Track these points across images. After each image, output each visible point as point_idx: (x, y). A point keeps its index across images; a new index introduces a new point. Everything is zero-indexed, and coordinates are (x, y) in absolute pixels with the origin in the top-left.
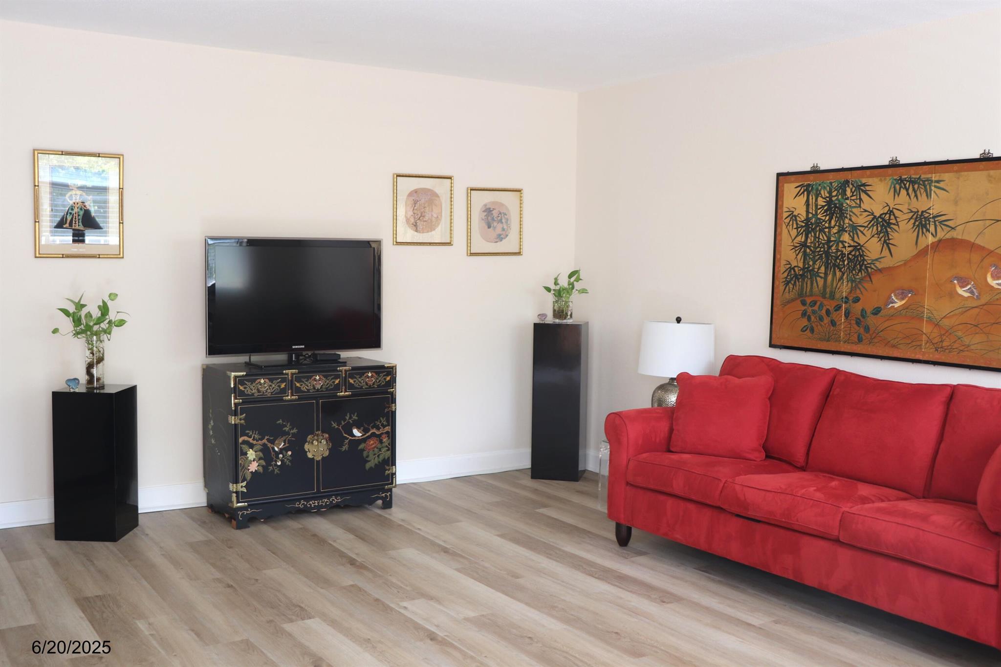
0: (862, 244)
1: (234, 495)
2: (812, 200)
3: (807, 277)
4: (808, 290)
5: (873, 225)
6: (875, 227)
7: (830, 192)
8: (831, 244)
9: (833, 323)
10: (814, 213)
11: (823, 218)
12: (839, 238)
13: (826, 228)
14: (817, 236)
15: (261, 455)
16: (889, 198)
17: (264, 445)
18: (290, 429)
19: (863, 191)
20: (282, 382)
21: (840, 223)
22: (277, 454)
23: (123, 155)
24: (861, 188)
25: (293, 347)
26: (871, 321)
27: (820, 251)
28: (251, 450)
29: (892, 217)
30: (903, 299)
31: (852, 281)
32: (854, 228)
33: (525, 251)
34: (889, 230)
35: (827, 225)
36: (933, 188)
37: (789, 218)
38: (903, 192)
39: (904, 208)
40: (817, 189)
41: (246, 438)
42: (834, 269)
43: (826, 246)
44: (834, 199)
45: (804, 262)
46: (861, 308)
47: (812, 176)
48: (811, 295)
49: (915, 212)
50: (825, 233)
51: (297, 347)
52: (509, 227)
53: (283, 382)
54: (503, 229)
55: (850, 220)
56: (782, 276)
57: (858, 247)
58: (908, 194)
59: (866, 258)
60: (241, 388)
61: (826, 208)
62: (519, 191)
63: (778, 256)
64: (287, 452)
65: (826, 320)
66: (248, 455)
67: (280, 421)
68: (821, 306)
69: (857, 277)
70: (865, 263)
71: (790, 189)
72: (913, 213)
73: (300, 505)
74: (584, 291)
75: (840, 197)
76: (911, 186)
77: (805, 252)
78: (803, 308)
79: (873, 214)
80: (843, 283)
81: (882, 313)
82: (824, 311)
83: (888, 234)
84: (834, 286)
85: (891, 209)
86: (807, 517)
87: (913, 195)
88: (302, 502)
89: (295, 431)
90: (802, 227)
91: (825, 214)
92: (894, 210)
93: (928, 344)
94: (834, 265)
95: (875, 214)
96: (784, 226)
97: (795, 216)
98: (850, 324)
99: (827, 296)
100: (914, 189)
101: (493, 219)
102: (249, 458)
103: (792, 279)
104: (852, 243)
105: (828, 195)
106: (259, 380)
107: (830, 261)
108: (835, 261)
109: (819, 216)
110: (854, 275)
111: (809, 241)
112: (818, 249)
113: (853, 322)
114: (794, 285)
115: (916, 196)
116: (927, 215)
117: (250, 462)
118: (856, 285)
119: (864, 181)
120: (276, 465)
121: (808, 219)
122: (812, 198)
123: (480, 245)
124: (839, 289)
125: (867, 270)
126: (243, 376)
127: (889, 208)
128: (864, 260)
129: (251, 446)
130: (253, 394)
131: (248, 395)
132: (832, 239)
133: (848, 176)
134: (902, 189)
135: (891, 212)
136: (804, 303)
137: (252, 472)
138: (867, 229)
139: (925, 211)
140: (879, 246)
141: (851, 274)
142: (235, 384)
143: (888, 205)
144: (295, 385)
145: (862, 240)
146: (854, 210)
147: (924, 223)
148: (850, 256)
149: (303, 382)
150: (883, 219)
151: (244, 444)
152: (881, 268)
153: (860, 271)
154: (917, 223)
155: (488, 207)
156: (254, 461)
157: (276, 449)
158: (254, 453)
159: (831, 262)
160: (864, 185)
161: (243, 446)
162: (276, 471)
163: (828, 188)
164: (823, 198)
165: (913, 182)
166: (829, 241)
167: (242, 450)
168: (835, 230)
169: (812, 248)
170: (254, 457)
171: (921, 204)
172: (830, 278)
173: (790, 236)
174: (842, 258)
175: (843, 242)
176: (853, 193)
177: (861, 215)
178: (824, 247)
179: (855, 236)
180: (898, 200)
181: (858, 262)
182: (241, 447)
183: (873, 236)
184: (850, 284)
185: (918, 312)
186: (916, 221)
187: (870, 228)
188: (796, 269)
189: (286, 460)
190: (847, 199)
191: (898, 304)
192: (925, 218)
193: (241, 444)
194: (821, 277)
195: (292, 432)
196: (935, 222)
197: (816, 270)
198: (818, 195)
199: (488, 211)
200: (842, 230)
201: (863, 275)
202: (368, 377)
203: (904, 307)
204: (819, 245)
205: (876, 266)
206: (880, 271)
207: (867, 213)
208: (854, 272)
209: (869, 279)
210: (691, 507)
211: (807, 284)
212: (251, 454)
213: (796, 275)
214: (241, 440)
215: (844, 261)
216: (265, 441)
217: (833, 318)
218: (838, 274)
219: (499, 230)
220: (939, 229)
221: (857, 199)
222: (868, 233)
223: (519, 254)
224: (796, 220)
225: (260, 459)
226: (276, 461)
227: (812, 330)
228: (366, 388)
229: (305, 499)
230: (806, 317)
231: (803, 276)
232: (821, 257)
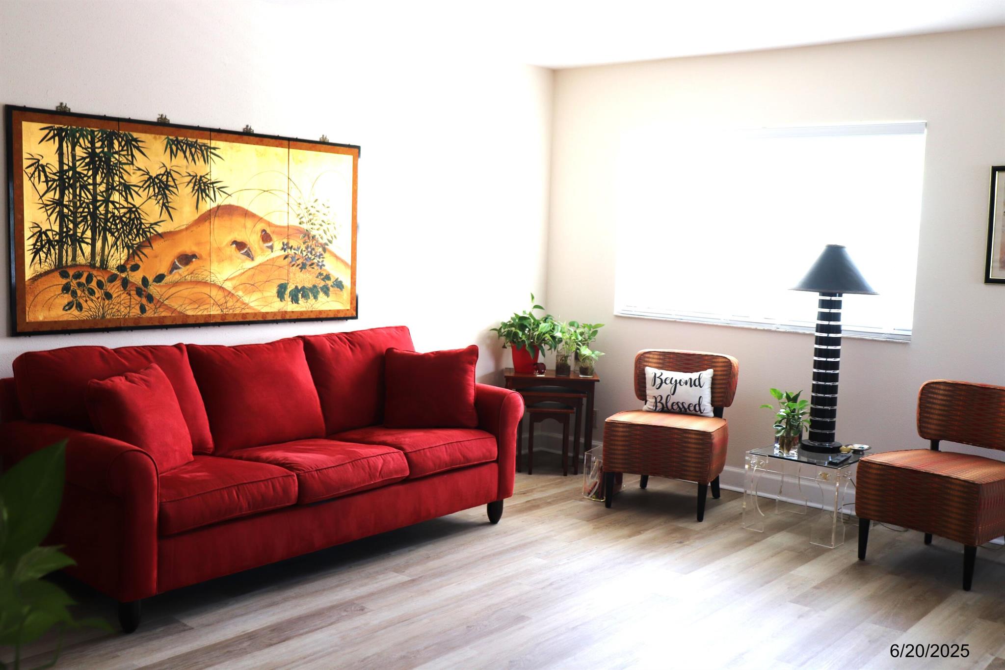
0: (137, 206)
2: (67, 148)
3: (67, 243)
4: (70, 258)
5: (149, 186)
6: (151, 189)
7: (93, 143)
8: (98, 204)
9: (108, 296)
10: (71, 164)
11: (85, 172)
12: (110, 196)
13: (89, 184)
14: (78, 193)
16: (165, 158)
19: (135, 146)
21: (108, 180)
24: (131, 144)
26: (154, 289)
27: (83, 212)
29: (170, 179)
30: (186, 264)
31: (128, 248)
32: (127, 188)
34: (167, 192)
35: (90, 181)
36: (209, 153)
37: (34, 168)
38: (180, 154)
39: (183, 171)
40: (74, 137)
42: (105, 235)
43: (91, 206)
44: (98, 151)
45: (61, 225)
46: (142, 277)
48: (75, 265)
49: (194, 177)
50: (88, 190)
55: (121, 177)
56: (28, 243)
57: (132, 210)
58: (185, 157)
59: (143, 221)
61: (87, 160)
65: (99, 293)
68: (89, 279)
69: (135, 242)
70: (143, 227)
71: (32, 131)
72: (192, 177)
75: (106, 150)
76: (188, 149)
77: (61, 214)
78: (64, 281)
79: (148, 173)
80: (117, 250)
81: (166, 281)
82: (94, 284)
83: (166, 197)
84: (106, 252)
85: (168, 170)
87: (190, 159)
90: (53, 181)
91: (87, 167)
92: (172, 172)
93: (214, 307)
94: (104, 229)
95: (151, 174)
98: (130, 295)
99: (98, 264)
100: (191, 152)
103: (42, 246)
104: (126, 205)
105: (89, 145)
107: (97, 224)
108: (105, 224)
109: (78, 170)
110: (130, 240)
111: (66, 198)
112: (81, 210)
113: (133, 293)
114: (49, 253)
115: (194, 159)
116: (205, 180)
118: (135, 251)
119: (135, 135)
121: (62, 172)
122: (67, 147)
124: (112, 256)
125: (146, 235)
127: (167, 169)
128: (141, 223)
132: (99, 198)
133: (116, 126)
134: (179, 151)
135: (168, 174)
136: (64, 275)
138: (142, 189)
139: (204, 176)
140: (158, 208)
141: (126, 239)
143: (164, 166)
145: (137, 201)
146: (126, 167)
147: (203, 187)
148: (124, 219)
150: (161, 181)
152: (162, 233)
153: (137, 235)
154: (196, 188)
159: (100, 225)
160: (136, 140)
163: (89, 137)
164: (83, 148)
165: (190, 145)
166: (95, 200)
168: (102, 188)
169: (72, 208)
171: (200, 168)
172: (99, 244)
173: (33, 191)
174: (114, 220)
175: (113, 203)
176: (123, 147)
177: (134, 173)
178: (89, 209)
179: (129, 196)
180: (175, 162)
181: (134, 226)
183: (150, 198)
184: (126, 250)
185: (203, 276)
186: (195, 185)
187: (145, 189)
188: (50, 234)
190: (116, 153)
191: (183, 269)
192: (203, 183)
194: (87, 243)
196: (213, 187)
197: (79, 235)
198: (75, 143)
200: (110, 188)
201: (141, 240)
203: (189, 273)
204: (81, 205)
205: (155, 231)
206: (161, 236)
207: (141, 172)
208: (130, 237)
209: (149, 245)
211: (67, 252)
213: (50, 242)
215: (116, 225)
217: (108, 291)
220: (218, 195)
221: (128, 155)
222: (144, 194)
224: (44, 171)
227: (79, 306)
230: (70, 293)
231: (61, 242)
232: (85, 219)
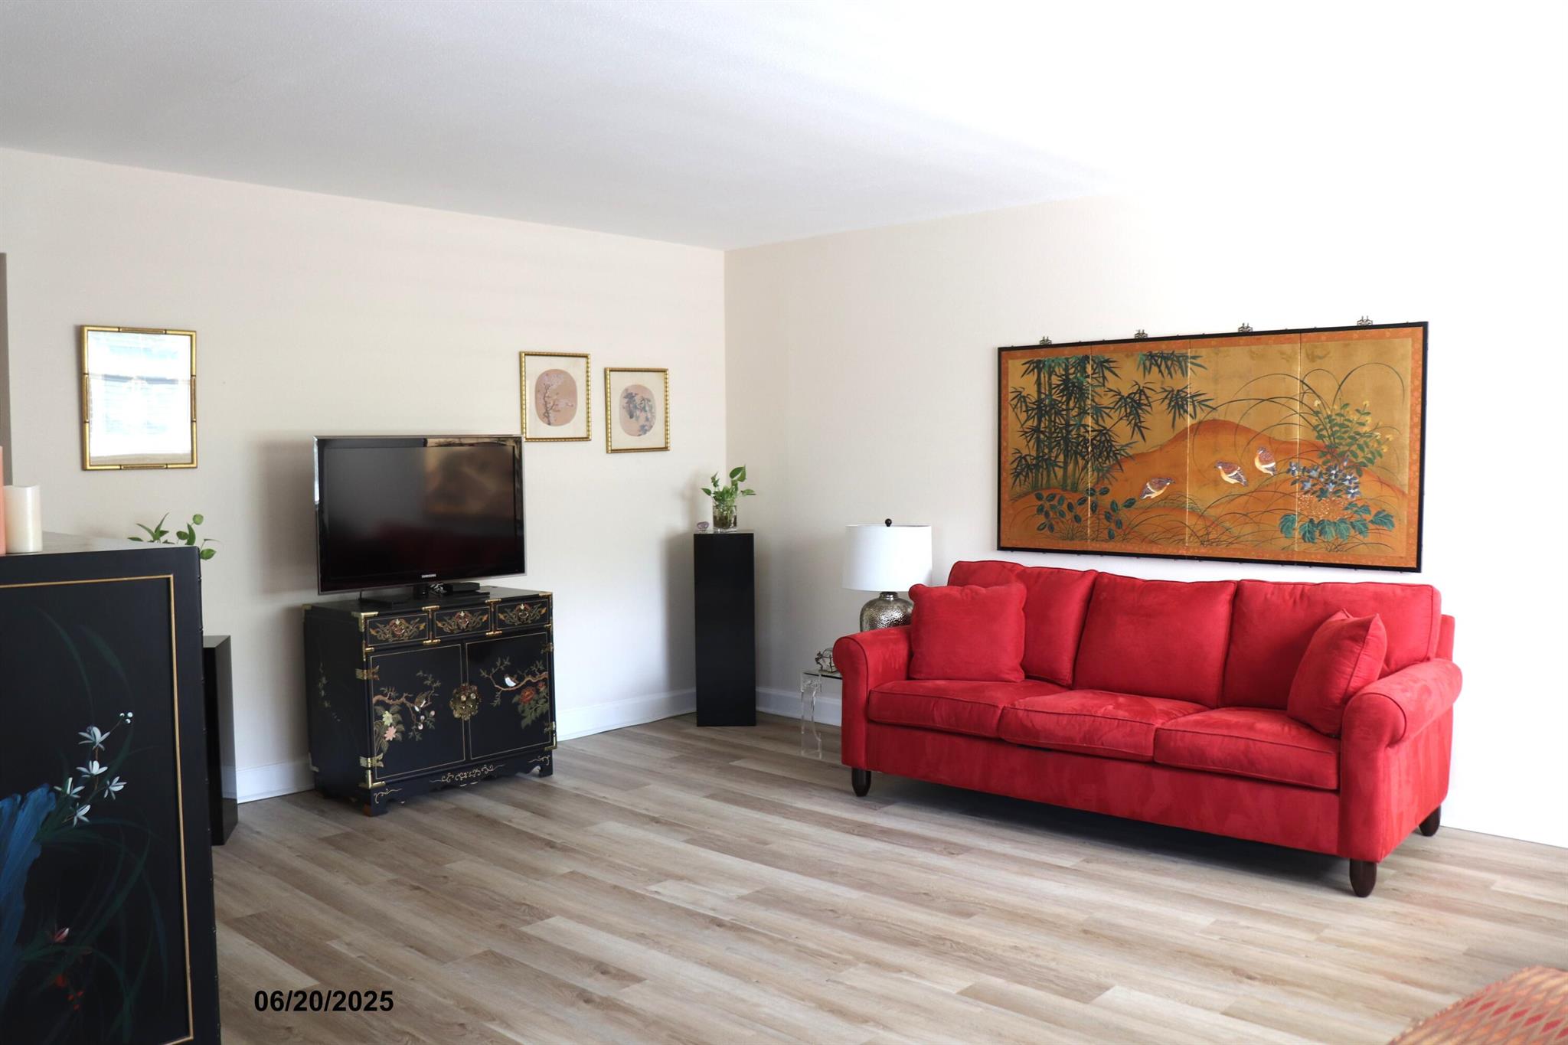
0: (1108, 428)
1: (370, 772)
2: (1044, 377)
3: (1042, 467)
4: (1044, 482)
5: (1120, 407)
6: (1123, 409)
7: (1066, 369)
8: (1071, 428)
9: (1077, 519)
10: (1047, 393)
11: (1059, 399)
12: (1081, 420)
13: (1063, 410)
14: (1053, 419)
15: (399, 717)
16: (1138, 376)
17: (403, 705)
18: (433, 683)
19: (1107, 368)
20: (420, 622)
21: (1080, 405)
22: (418, 715)
23: (195, 332)
24: (1103, 365)
25: (423, 576)
26: (1124, 514)
27: (1057, 437)
28: (387, 712)
29: (1143, 397)
30: (1160, 488)
31: (1099, 471)
32: (1098, 410)
33: (671, 445)
34: (1140, 411)
35: (1064, 407)
36: (1189, 365)
37: (1016, 400)
38: (1155, 369)
39: (1157, 387)
40: (1050, 367)
41: (379, 697)
42: (1076, 457)
43: (1064, 431)
44: (1071, 377)
45: (1037, 450)
46: (1111, 501)
47: (1042, 352)
48: (1048, 488)
49: (1170, 392)
50: (1062, 416)
51: (427, 576)
52: (653, 417)
53: (422, 623)
54: (647, 419)
55: (1093, 400)
56: (1009, 467)
57: (1103, 432)
58: (1160, 371)
59: (1114, 443)
60: (373, 632)
61: (1062, 387)
62: (664, 371)
63: (1004, 444)
64: (429, 712)
65: (1069, 516)
66: (384, 720)
67: (420, 673)
68: (1061, 500)
69: (1105, 465)
70: (1114, 449)
71: (1016, 366)
72: (1167, 393)
73: (446, 779)
74: (749, 492)
75: (1079, 375)
76: (1163, 363)
77: (1038, 440)
78: (1040, 503)
79: (1119, 394)
80: (1087, 472)
81: (1137, 505)
82: (1065, 506)
83: (1139, 416)
84: (1077, 475)
85: (1141, 388)
86: (1115, 738)
87: (1166, 373)
88: (449, 775)
89: (438, 684)
90: (1033, 409)
91: (1061, 394)
92: (1145, 390)
93: (1192, 538)
94: (1076, 453)
95: (1123, 394)
96: (1010, 409)
97: (1024, 397)
98: (1099, 519)
99: (1069, 488)
100: (1167, 366)
101: (635, 407)
102: (385, 723)
103: (1023, 470)
104: (1097, 427)
105: (1064, 373)
106: (393, 621)
107: (1069, 448)
108: (1077, 447)
109: (1054, 397)
110: (1100, 463)
111: (1043, 425)
112: (1055, 435)
113: (1102, 517)
114: (1027, 476)
115: (1170, 373)
116: (1183, 395)
117: (387, 728)
118: (1102, 474)
119: (1107, 356)
120: (417, 730)
121: (1040, 401)
122: (1045, 377)
123: (621, 439)
124: (1082, 479)
125: (1116, 457)
126: (375, 616)
127: (1139, 387)
128: (1112, 446)
129: (387, 707)
130: (387, 640)
131: (381, 641)
132: (1072, 422)
133: (1087, 350)
134: (1153, 366)
135: (1141, 392)
136: (1039, 497)
137: (389, 741)
138: (1113, 410)
139: (1181, 390)
140: (1129, 429)
141: (1097, 462)
142: (365, 628)
143: (1137, 384)
144: (437, 624)
145: (1108, 423)
146: (1097, 389)
147: (1180, 403)
148: (1095, 442)
149: (446, 621)
150: (1133, 400)
151: (378, 705)
152: (1134, 455)
153: (1108, 458)
154: (1173, 404)
155: (629, 392)
156: (391, 726)
157: (417, 709)
158: (390, 715)
159: (1072, 448)
160: (1107, 361)
161: (378, 708)
162: (418, 737)
163: (1064, 365)
164: (1058, 376)
165: (1165, 358)
166: (1068, 425)
167: (376, 714)
168: (1074, 413)
169: (1047, 434)
170: (391, 721)
171: (1176, 382)
172: (1071, 467)
173: (1017, 420)
174: (1085, 444)
175: (1085, 426)
176: (1095, 370)
177: (1105, 395)
178: (1062, 432)
179: (1100, 418)
180: (1148, 378)
181: (1104, 449)
182: (375, 710)
183: (1121, 419)
184: (1096, 474)
185: (1179, 503)
186: (1171, 401)
187: (1117, 410)
188: (1028, 458)
189: (428, 722)
190: (1088, 377)
191: (1155, 494)
192: (1181, 398)
193: (375, 705)
194: (1060, 467)
195: (435, 685)
196: (1193, 402)
197: (1053, 459)
198: (1051, 372)
199: (629, 396)
200: (1083, 412)
201: (1112, 463)
202: (520, 610)
203: (1161, 498)
204: (1055, 430)
205: (1126, 453)
206: (1131, 457)
207: (1112, 393)
208: (1100, 460)
209: (1119, 468)
210: (961, 742)
211: (1042, 475)
212: (388, 718)
213: (1028, 466)
214: (374, 700)
215: (1087, 448)
216: (403, 699)
217: (1078, 513)
218: (1081, 462)
219: (642, 421)
220: (1198, 409)
221: (1099, 377)
222: (1115, 415)
223: (666, 449)
224: (1025, 401)
225: (398, 723)
226: (417, 725)
227: (1051, 528)
228: (519, 625)
229: (452, 772)
230: (1043, 513)
231: (1037, 466)
232: (1059, 444)
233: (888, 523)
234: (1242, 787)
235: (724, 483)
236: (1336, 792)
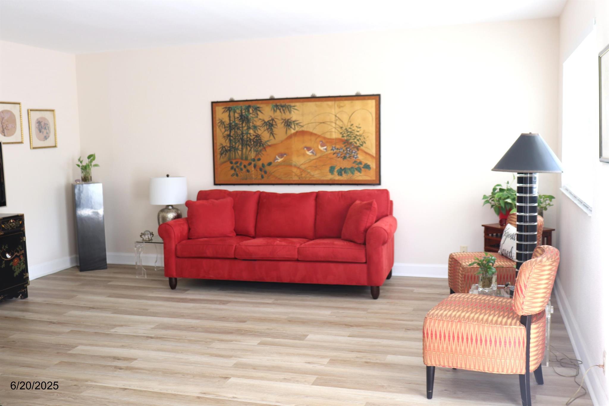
0: (260, 134)
2: (232, 114)
3: (232, 151)
4: (233, 156)
5: (264, 126)
6: (266, 127)
7: (241, 111)
8: (244, 135)
9: (248, 171)
10: (233, 120)
11: (239, 123)
12: (248, 131)
14: (236, 131)
16: (271, 114)
21: (247, 125)
24: (257, 109)
26: (267, 168)
27: (238, 138)
30: (282, 158)
31: (256, 151)
32: (255, 127)
33: (58, 145)
34: (273, 128)
35: (241, 126)
36: (292, 109)
37: (220, 123)
38: (278, 111)
39: (279, 118)
40: (234, 110)
44: (243, 114)
45: (230, 144)
46: (262, 163)
47: (231, 103)
48: (235, 159)
49: (285, 120)
50: (240, 130)
52: (50, 132)
54: (47, 133)
55: (253, 123)
56: (218, 151)
57: (258, 136)
58: (280, 112)
59: (262, 140)
61: (240, 118)
62: (53, 111)
63: (215, 141)
65: (244, 170)
68: (241, 164)
69: (259, 149)
70: (262, 143)
71: (219, 110)
72: (283, 120)
74: (96, 165)
75: (246, 113)
76: (281, 108)
77: (230, 140)
78: (231, 165)
80: (251, 152)
81: (272, 165)
82: (242, 166)
84: (247, 153)
85: (273, 118)
86: (282, 253)
87: (283, 112)
90: (227, 127)
91: (239, 121)
92: (275, 119)
93: (295, 176)
94: (246, 145)
95: (265, 121)
96: (217, 127)
97: (223, 122)
99: (244, 158)
100: (283, 109)
101: (42, 127)
103: (224, 152)
104: (255, 134)
107: (244, 143)
108: (247, 142)
109: (237, 122)
111: (232, 134)
112: (237, 138)
113: (258, 170)
114: (226, 154)
115: (284, 112)
116: (290, 121)
118: (258, 153)
119: (258, 105)
121: (230, 124)
123: (37, 143)
124: (249, 155)
125: (263, 146)
132: (244, 132)
133: (250, 103)
134: (277, 109)
135: (273, 120)
136: (231, 163)
138: (262, 127)
139: (289, 119)
140: (268, 135)
141: (255, 148)
143: (271, 117)
145: (259, 132)
146: (255, 119)
147: (289, 124)
148: (254, 140)
150: (270, 123)
153: (260, 146)
154: (286, 124)
155: (39, 120)
160: (259, 107)
163: (240, 109)
164: (238, 114)
165: (282, 106)
166: (242, 133)
168: (245, 128)
169: (234, 137)
171: (287, 116)
172: (244, 150)
173: (221, 132)
174: (250, 141)
175: (250, 134)
176: (253, 111)
177: (258, 121)
178: (240, 136)
179: (256, 131)
180: (276, 114)
181: (258, 143)
183: (265, 131)
184: (255, 153)
185: (289, 163)
186: (285, 123)
188: (226, 147)
190: (250, 114)
191: (280, 160)
194: (240, 150)
196: (294, 124)
197: (237, 147)
198: (235, 112)
199: (39, 123)
200: (249, 128)
201: (262, 148)
202: (11, 223)
203: (283, 161)
204: (237, 135)
205: (268, 144)
206: (270, 146)
207: (260, 121)
208: (257, 147)
209: (265, 150)
210: (218, 261)
211: (232, 154)
213: (226, 151)
215: (251, 142)
217: (248, 169)
218: (249, 148)
219: (45, 134)
220: (296, 127)
221: (255, 114)
222: (262, 129)
223: (55, 146)
224: (224, 124)
227: (237, 175)
228: (11, 229)
230: (233, 169)
231: (230, 150)
232: (239, 141)
233: (168, 176)
234: (332, 265)
235: (86, 162)
236: (366, 263)
